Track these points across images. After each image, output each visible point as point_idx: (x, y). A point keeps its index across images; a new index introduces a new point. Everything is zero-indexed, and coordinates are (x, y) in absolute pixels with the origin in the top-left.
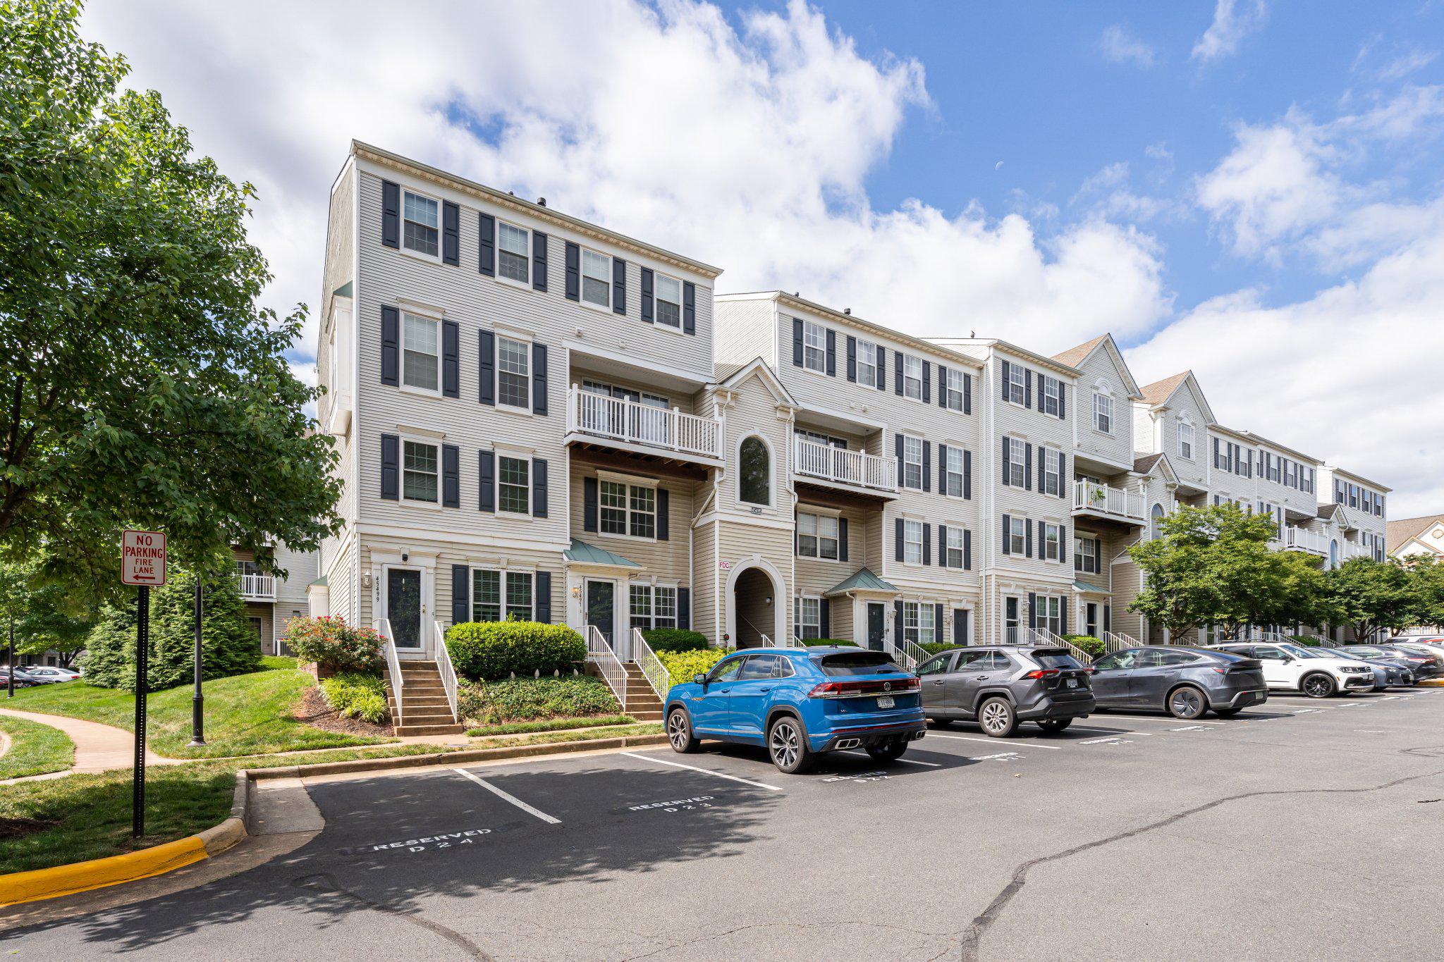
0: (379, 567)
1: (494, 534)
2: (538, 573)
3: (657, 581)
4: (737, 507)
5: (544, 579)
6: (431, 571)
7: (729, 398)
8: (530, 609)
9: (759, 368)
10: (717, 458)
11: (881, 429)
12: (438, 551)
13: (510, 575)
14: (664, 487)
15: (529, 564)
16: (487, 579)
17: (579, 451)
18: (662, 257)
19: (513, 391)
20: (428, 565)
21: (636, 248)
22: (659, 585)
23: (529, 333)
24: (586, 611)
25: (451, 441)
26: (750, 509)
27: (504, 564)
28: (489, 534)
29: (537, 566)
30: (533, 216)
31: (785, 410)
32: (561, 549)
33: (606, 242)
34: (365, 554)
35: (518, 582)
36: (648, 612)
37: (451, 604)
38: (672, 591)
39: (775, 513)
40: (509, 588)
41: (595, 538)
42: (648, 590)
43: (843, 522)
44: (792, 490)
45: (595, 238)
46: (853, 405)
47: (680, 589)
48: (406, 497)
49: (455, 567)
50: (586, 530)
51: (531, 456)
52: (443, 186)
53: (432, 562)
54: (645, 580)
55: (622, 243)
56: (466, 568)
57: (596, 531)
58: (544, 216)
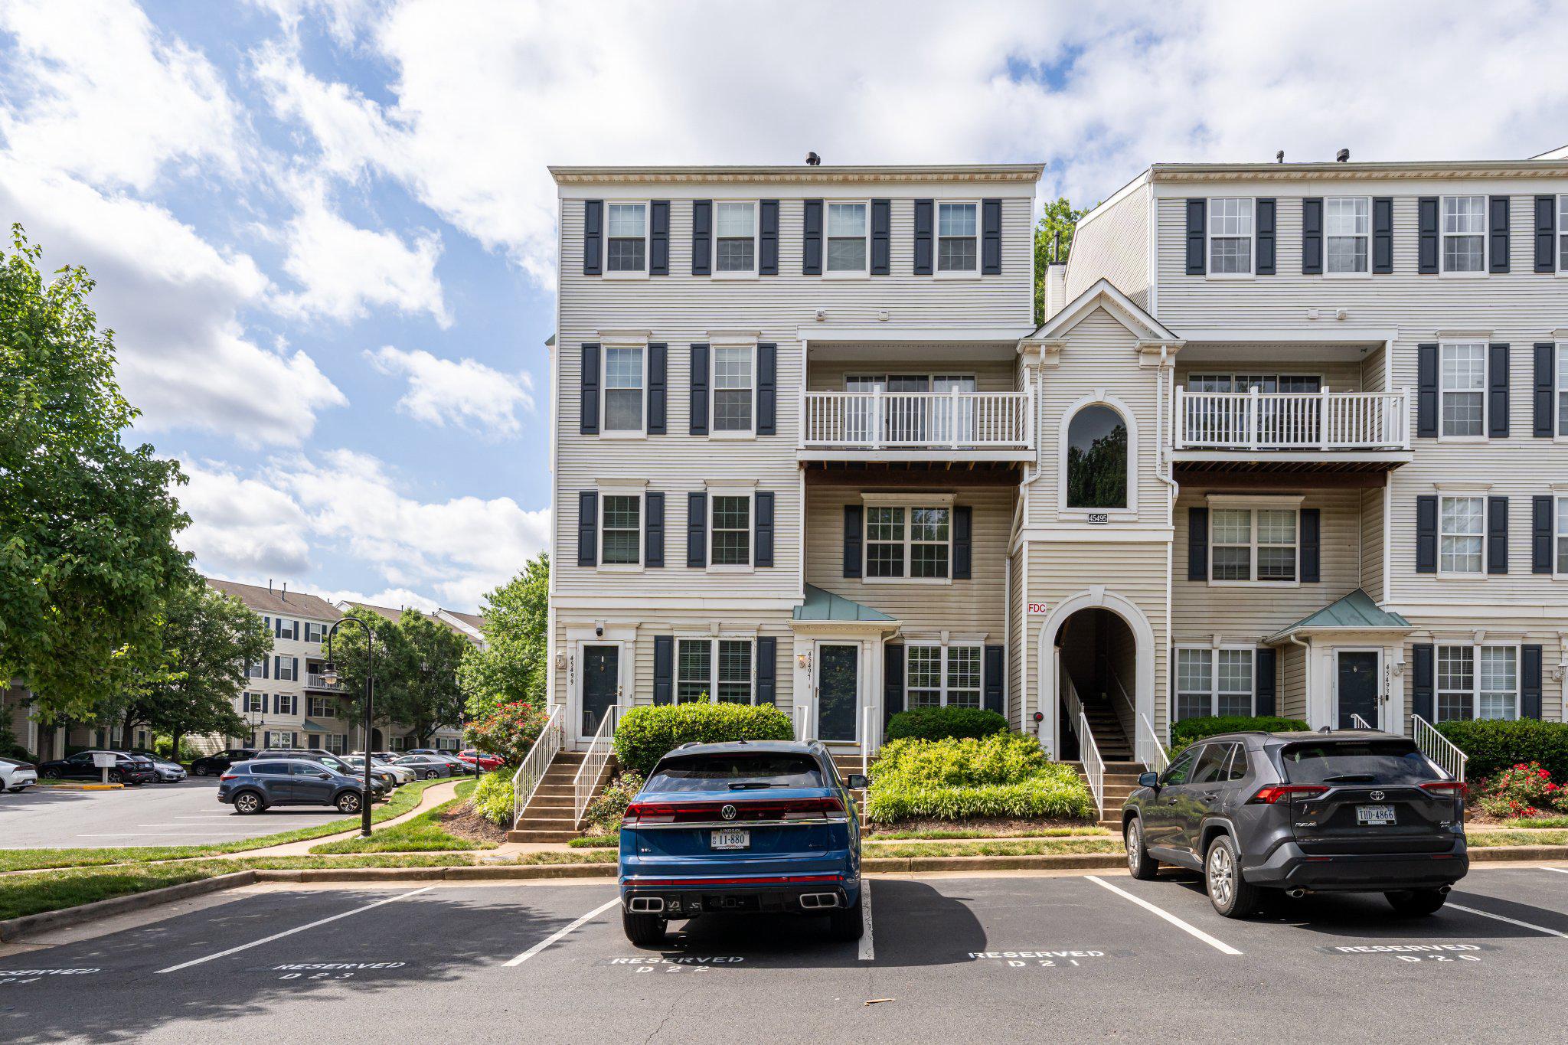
0: (573, 645)
1: (703, 595)
2: (760, 640)
3: (950, 638)
4: (1062, 517)
5: (768, 647)
6: (630, 645)
7: (1043, 355)
8: (749, 686)
9: (1101, 296)
10: (1026, 448)
11: (1384, 343)
12: (638, 621)
13: (723, 645)
14: (966, 502)
15: (749, 629)
16: (696, 650)
17: (816, 472)
18: (945, 177)
19: (733, 410)
20: (625, 638)
21: (903, 177)
22: (954, 644)
23: (751, 334)
24: (817, 685)
25: (656, 488)
26: (1086, 517)
27: (715, 630)
28: (696, 595)
29: (759, 630)
30: (759, 183)
31: (1152, 350)
32: (790, 605)
33: (861, 182)
34: (560, 631)
35: (734, 651)
36: (936, 682)
37: (652, 683)
38: (975, 651)
39: (1135, 518)
40: (723, 660)
41: (859, 586)
42: (936, 652)
43: (1310, 518)
44: (1169, 478)
45: (845, 182)
46: (1314, 313)
47: (987, 648)
48: (605, 561)
49: (657, 639)
50: (845, 576)
51: (753, 489)
52: (650, 183)
53: (631, 635)
54: (931, 638)
55: (882, 177)
56: (671, 639)
57: (860, 577)
58: (772, 177)
